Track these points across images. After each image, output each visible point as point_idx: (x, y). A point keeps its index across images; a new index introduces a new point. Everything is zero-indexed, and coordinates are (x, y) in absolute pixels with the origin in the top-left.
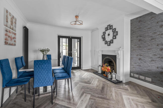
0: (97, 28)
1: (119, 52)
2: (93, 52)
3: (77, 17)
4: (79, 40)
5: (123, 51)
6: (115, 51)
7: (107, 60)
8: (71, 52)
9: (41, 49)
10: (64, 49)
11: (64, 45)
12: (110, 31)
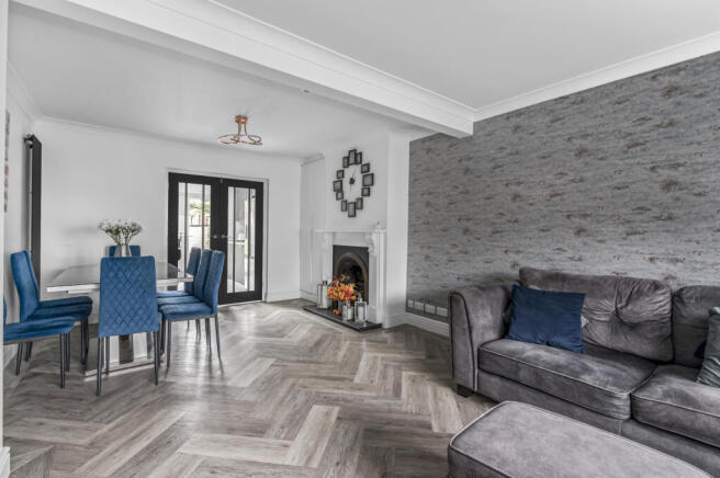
0: (321, 155)
1: (374, 237)
2: (307, 237)
3: (240, 120)
4: (253, 192)
5: (385, 234)
6: (364, 234)
7: (348, 263)
8: (223, 236)
9: (109, 224)
10: (196, 223)
11: (192, 207)
12: (354, 171)
